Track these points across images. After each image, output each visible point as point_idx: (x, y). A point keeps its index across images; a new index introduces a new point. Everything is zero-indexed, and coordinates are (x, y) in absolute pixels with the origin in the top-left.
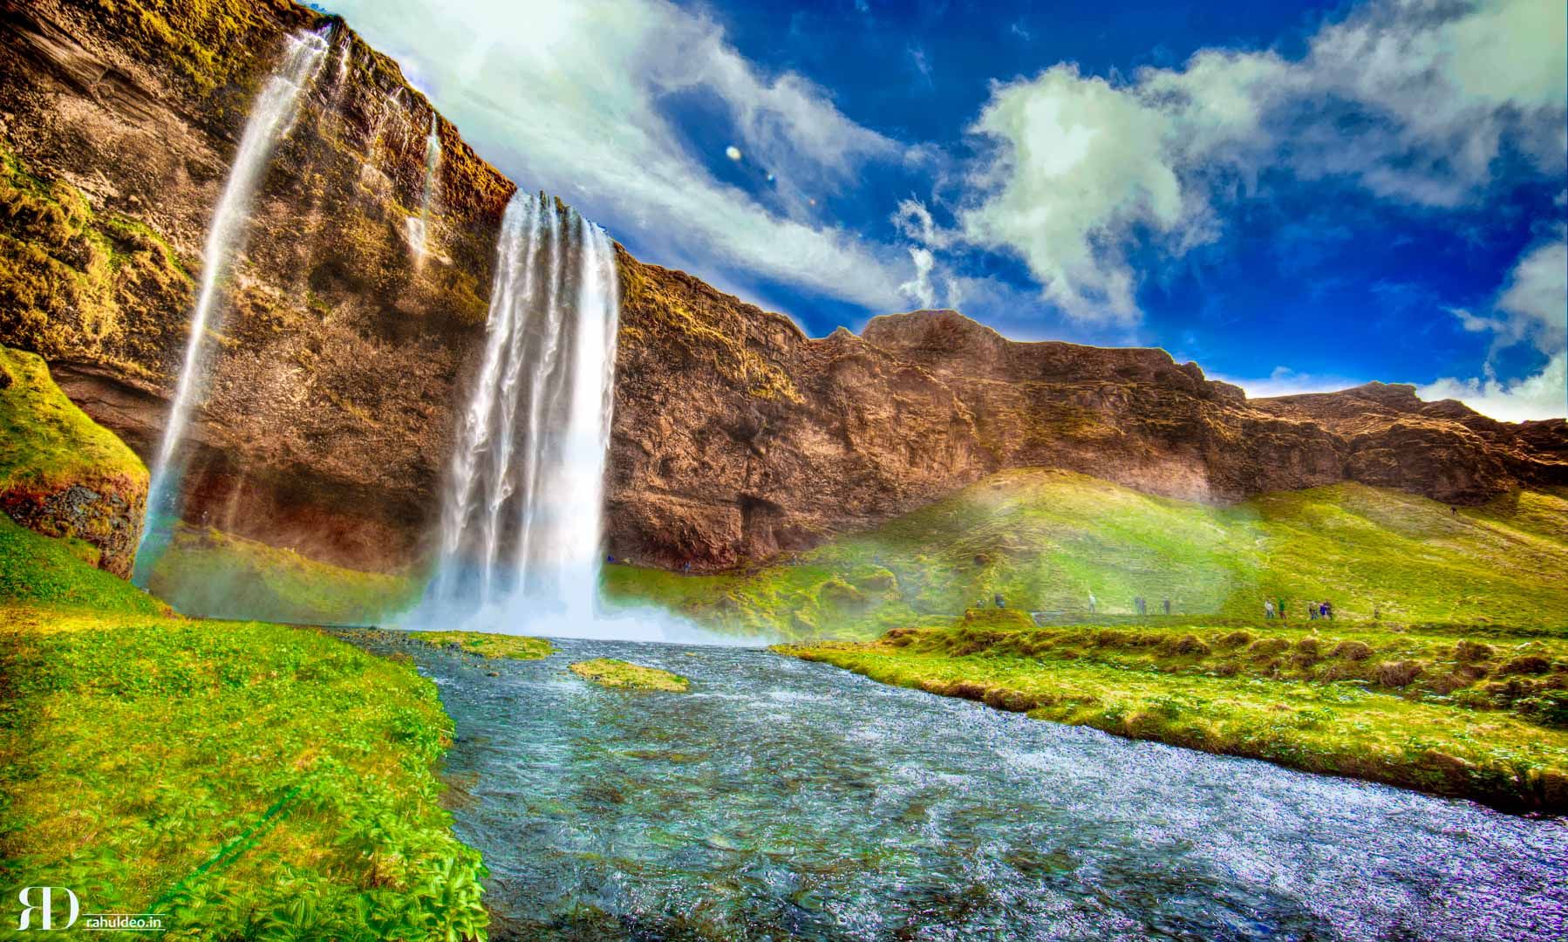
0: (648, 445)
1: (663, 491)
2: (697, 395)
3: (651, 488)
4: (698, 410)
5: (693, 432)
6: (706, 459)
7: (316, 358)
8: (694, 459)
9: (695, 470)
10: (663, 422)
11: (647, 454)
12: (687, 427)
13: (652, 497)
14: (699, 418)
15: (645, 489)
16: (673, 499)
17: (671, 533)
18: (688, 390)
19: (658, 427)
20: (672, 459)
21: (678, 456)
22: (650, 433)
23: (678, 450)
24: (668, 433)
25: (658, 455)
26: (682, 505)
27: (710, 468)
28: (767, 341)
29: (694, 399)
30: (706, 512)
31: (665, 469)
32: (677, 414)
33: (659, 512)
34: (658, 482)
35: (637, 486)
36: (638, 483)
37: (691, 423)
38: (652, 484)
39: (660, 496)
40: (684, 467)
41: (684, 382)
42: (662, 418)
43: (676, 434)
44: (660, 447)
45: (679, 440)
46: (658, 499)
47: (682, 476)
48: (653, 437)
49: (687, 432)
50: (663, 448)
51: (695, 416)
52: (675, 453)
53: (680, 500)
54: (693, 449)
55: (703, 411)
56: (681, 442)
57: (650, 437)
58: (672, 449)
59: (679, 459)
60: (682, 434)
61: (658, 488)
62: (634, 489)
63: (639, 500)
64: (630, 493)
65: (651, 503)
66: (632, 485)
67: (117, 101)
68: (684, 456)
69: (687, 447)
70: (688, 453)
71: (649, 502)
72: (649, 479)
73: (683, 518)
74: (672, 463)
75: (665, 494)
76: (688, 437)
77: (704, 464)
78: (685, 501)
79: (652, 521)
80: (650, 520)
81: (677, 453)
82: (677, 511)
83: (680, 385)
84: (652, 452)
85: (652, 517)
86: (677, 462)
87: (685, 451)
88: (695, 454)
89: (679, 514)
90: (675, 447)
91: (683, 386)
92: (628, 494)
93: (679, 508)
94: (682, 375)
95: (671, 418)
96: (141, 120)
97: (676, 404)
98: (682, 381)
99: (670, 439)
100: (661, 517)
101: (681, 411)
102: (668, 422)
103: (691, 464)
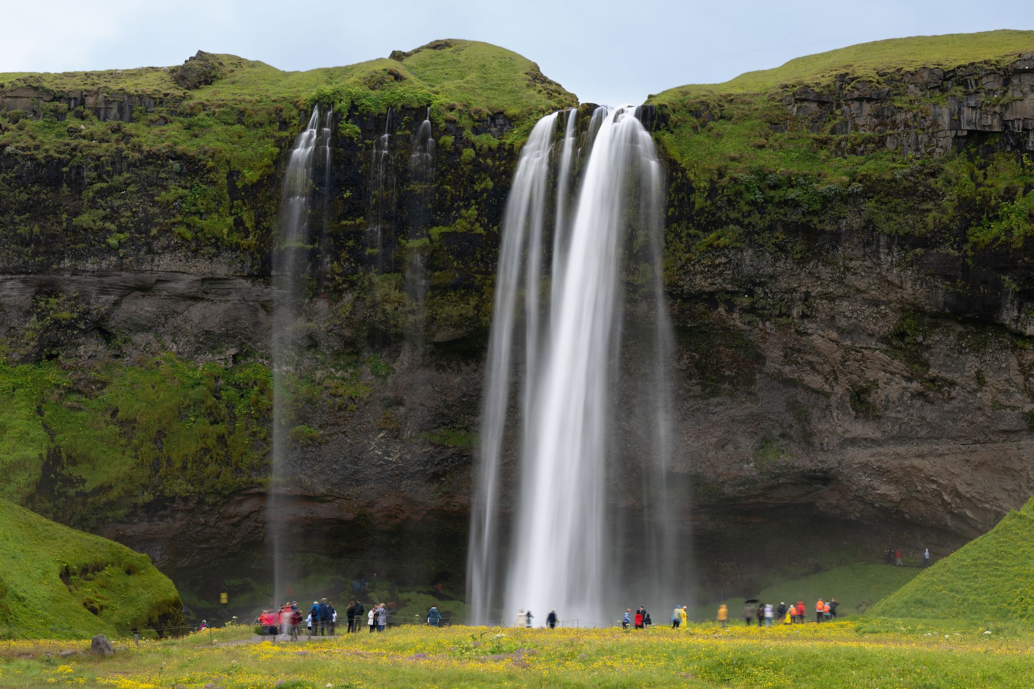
0: (815, 381)
1: (875, 442)
3: (851, 442)
4: (875, 303)
5: (884, 340)
6: (933, 372)
8: (909, 379)
9: (920, 395)
10: (818, 341)
12: (871, 335)
13: (858, 455)
14: (884, 316)
15: (842, 446)
16: (901, 449)
17: (926, 502)
18: (841, 281)
20: (866, 391)
21: (875, 383)
22: (810, 363)
23: (870, 375)
24: (838, 355)
25: (839, 390)
26: (921, 456)
27: (952, 384)
28: (1005, 124)
29: (858, 291)
30: (975, 458)
32: (843, 323)
33: (882, 472)
34: (861, 429)
35: (825, 445)
36: (826, 439)
37: (872, 327)
38: (847, 436)
39: (874, 451)
40: (894, 396)
41: (828, 273)
42: (815, 336)
43: (853, 352)
44: (836, 379)
45: (864, 359)
46: (873, 456)
47: (899, 412)
48: (819, 367)
49: (873, 343)
50: (842, 379)
51: (874, 315)
52: (867, 381)
53: (914, 449)
54: (898, 364)
55: (884, 303)
56: (868, 361)
57: (813, 368)
58: (858, 376)
59: (878, 388)
60: (865, 348)
61: (865, 439)
62: (822, 450)
63: (839, 463)
64: (821, 457)
65: (860, 463)
66: (817, 444)
67: (213, 291)
68: (886, 380)
69: (883, 366)
70: (892, 373)
71: (856, 464)
72: (839, 430)
73: (931, 476)
74: (870, 396)
75: (880, 445)
76: (876, 349)
77: (933, 381)
78: (925, 448)
79: (878, 490)
80: (874, 489)
81: (872, 379)
82: (914, 467)
83: (824, 279)
84: (827, 388)
85: (876, 483)
86: (877, 393)
87: (884, 371)
88: (907, 372)
89: (921, 470)
90: (863, 371)
91: (830, 279)
92: (819, 458)
93: (917, 462)
94: (820, 264)
95: (830, 332)
96: (228, 294)
97: (832, 309)
98: (825, 272)
99: (847, 363)
100: (893, 481)
101: (845, 317)
102: (831, 340)
103: (905, 388)
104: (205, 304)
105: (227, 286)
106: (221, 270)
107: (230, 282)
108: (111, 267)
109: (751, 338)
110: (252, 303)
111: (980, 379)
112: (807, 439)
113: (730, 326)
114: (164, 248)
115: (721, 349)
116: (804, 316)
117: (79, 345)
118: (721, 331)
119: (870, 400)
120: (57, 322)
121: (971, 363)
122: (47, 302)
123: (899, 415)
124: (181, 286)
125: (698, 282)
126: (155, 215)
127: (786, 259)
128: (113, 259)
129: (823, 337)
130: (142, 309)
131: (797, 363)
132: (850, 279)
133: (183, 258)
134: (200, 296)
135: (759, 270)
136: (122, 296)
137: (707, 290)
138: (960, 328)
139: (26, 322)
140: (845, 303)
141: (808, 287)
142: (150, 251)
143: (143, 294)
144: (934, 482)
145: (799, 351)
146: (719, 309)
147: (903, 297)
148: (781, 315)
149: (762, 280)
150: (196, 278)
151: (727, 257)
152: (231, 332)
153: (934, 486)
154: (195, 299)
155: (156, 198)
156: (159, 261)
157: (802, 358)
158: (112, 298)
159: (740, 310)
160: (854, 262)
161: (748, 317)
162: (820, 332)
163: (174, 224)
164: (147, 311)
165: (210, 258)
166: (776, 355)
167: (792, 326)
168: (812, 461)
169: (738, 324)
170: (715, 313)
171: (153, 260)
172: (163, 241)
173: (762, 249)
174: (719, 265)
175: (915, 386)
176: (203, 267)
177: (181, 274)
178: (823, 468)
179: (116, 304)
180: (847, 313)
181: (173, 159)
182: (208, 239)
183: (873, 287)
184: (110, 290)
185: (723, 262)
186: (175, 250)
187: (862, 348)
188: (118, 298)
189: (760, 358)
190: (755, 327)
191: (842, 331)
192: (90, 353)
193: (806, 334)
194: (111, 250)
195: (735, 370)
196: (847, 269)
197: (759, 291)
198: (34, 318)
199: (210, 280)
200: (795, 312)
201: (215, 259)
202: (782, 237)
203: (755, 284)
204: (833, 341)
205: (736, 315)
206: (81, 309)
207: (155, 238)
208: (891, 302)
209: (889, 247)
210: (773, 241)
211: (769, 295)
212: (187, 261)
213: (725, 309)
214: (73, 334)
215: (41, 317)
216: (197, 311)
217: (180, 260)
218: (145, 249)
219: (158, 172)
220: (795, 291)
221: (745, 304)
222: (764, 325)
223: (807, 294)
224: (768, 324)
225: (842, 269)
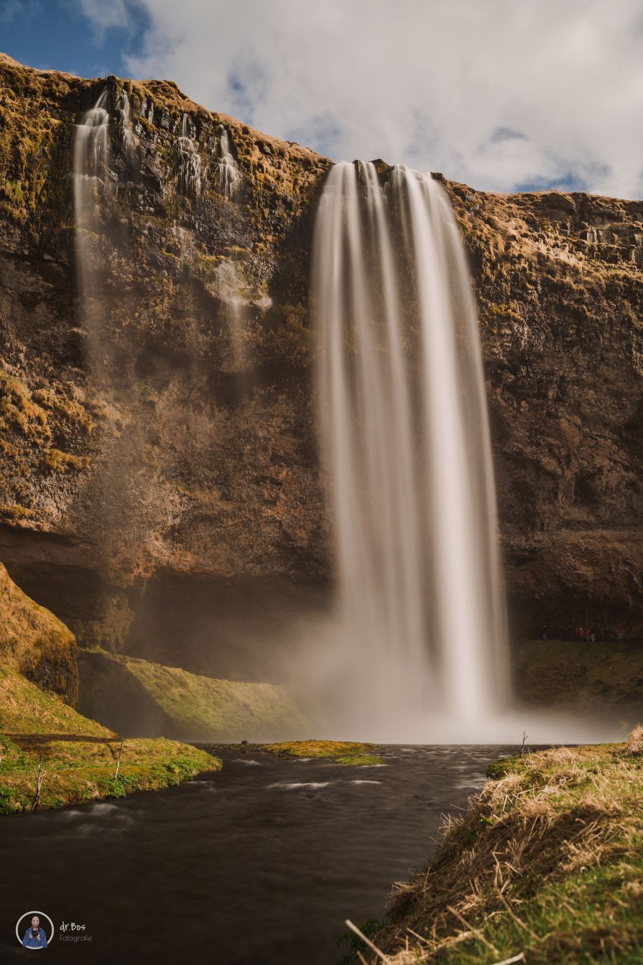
0: (549, 463)
1: (588, 526)
2: (611, 374)
3: (567, 524)
4: (617, 395)
5: (616, 430)
7: (157, 450)
8: (627, 469)
9: (632, 485)
10: (564, 424)
11: (552, 475)
12: (606, 425)
13: (570, 537)
14: (622, 408)
15: (559, 527)
16: (607, 533)
17: (613, 584)
18: (594, 370)
19: (559, 434)
20: (592, 476)
21: (600, 470)
22: (550, 446)
23: (598, 461)
24: (577, 440)
25: (569, 474)
26: (621, 541)
29: (606, 381)
31: (586, 491)
32: (587, 410)
33: (588, 556)
34: (578, 514)
35: (546, 525)
36: (547, 520)
37: (611, 416)
38: (567, 517)
39: (584, 533)
40: (613, 484)
41: (585, 360)
42: (562, 420)
43: (589, 439)
44: (568, 463)
45: (597, 446)
46: (583, 538)
47: (613, 498)
48: (556, 450)
49: (607, 433)
50: (574, 462)
51: (614, 406)
52: (594, 467)
53: (617, 533)
54: (622, 455)
55: (625, 395)
56: (600, 448)
57: (551, 451)
58: (588, 462)
59: (602, 474)
60: (600, 437)
61: (579, 522)
62: (542, 529)
63: (553, 543)
64: (539, 536)
65: (572, 544)
66: (539, 524)
68: (609, 468)
69: (611, 454)
70: (615, 462)
71: (567, 544)
72: (561, 512)
73: (628, 559)
74: (593, 481)
75: (591, 529)
76: (609, 438)
78: (625, 533)
79: (578, 570)
80: (575, 569)
81: (598, 466)
82: (615, 550)
83: (580, 366)
84: (558, 471)
85: (577, 564)
86: (600, 479)
87: (610, 459)
88: (628, 462)
89: (619, 553)
90: (593, 457)
91: (586, 367)
92: (536, 538)
93: (617, 545)
94: (581, 350)
95: (576, 417)
97: (579, 395)
98: (582, 360)
99: (582, 449)
100: (593, 562)
101: (590, 404)
102: (575, 424)
103: (623, 477)
112: (529, 520)
116: (557, 400)
119: (593, 485)
123: (613, 502)
127: (555, 341)
129: (569, 421)
131: (538, 444)
132: (603, 369)
135: (532, 348)
140: (591, 392)
141: (565, 372)
144: (627, 564)
145: (543, 433)
148: (535, 396)
149: (530, 358)
151: (510, 329)
153: (627, 569)
157: (544, 440)
162: (567, 416)
166: (521, 435)
167: (545, 408)
168: (528, 540)
174: (502, 336)
175: (631, 476)
178: (536, 548)
180: (593, 401)
183: (621, 379)
185: (507, 333)
187: (597, 435)
190: (511, 405)
191: (584, 418)
193: (555, 417)
196: (603, 359)
197: (523, 370)
200: (550, 394)
202: (556, 319)
203: (523, 362)
204: (576, 426)
205: (498, 390)
208: (632, 395)
210: (549, 321)
211: (531, 375)
220: (553, 374)
221: (510, 380)
222: (519, 404)
223: (563, 378)
224: (523, 403)
225: (599, 358)
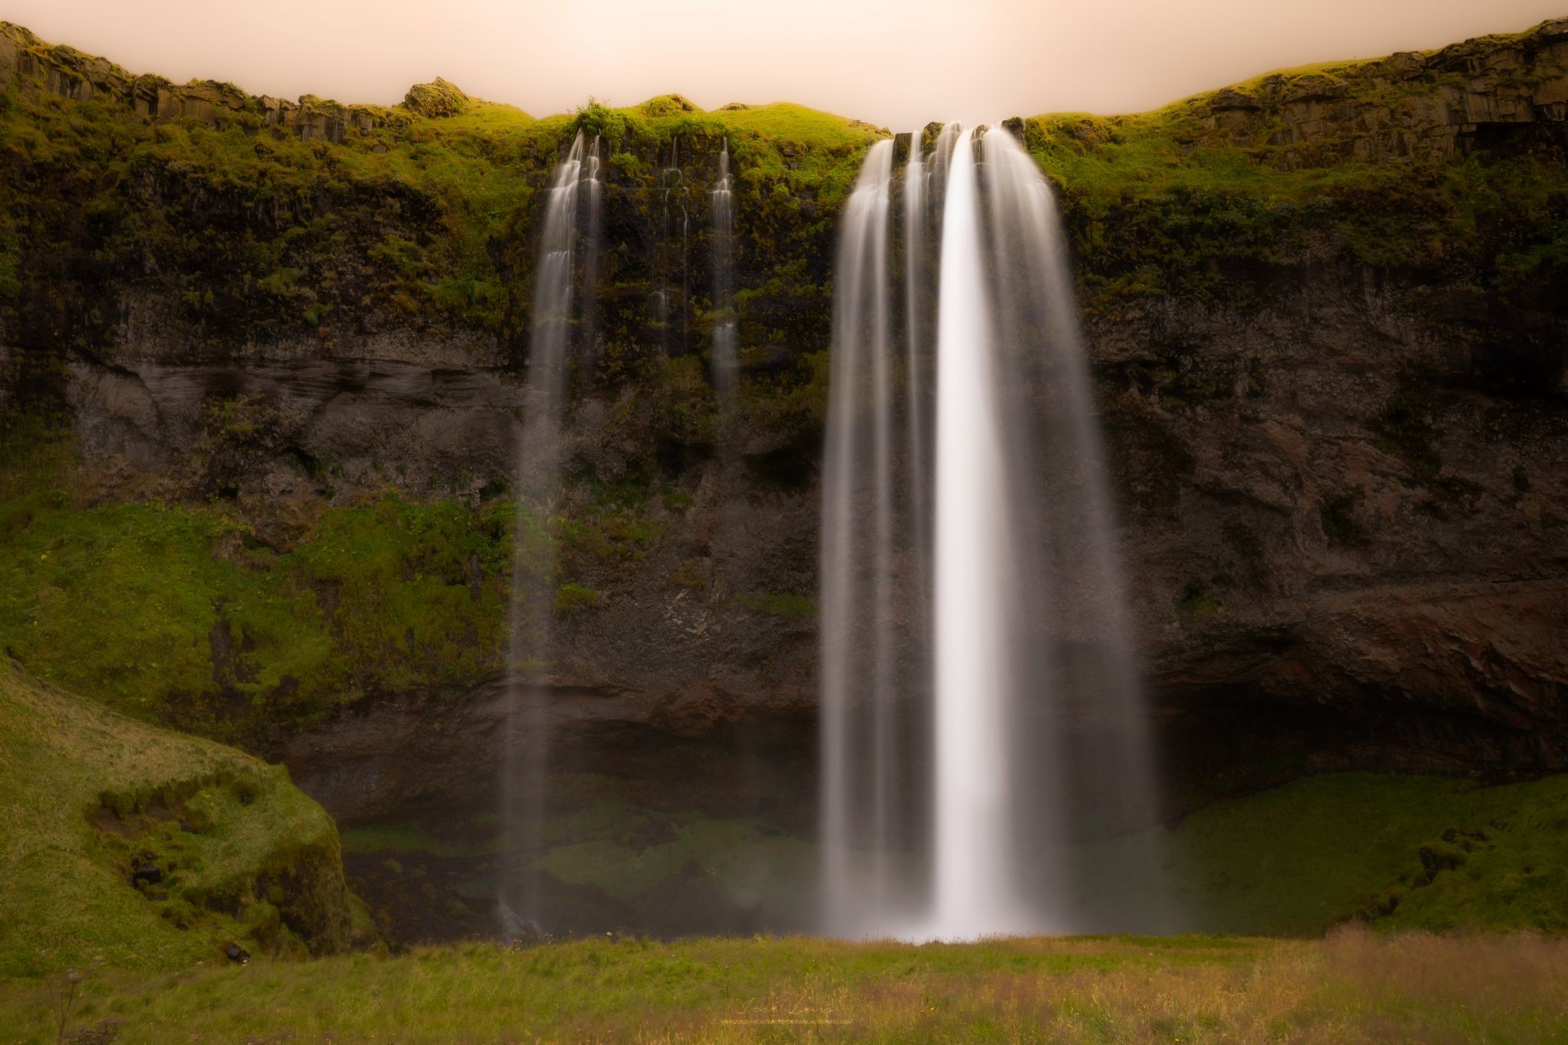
0: (1268, 491)
1: (1361, 581)
3: (1328, 582)
4: (1357, 369)
5: (1372, 424)
6: (1446, 471)
8: (1410, 483)
9: (1428, 507)
10: (1274, 430)
12: (1351, 419)
13: (1333, 602)
14: (1371, 387)
15: (1311, 589)
16: (1400, 591)
17: (1440, 673)
18: (1305, 339)
20: (1346, 503)
21: (1359, 491)
22: (1261, 465)
23: (1352, 478)
24: (1303, 450)
25: (1305, 504)
26: (1433, 601)
27: (1476, 489)
29: (1332, 352)
30: (1517, 602)
32: (1309, 401)
33: (1374, 628)
34: (1338, 562)
35: (1286, 588)
36: (1288, 579)
37: (1354, 405)
38: (1319, 572)
39: (1359, 594)
40: (1389, 509)
41: (1286, 328)
42: (1269, 424)
43: (1326, 445)
44: (1300, 486)
45: (1341, 455)
46: (1358, 602)
47: (1396, 533)
48: (1274, 471)
49: (1354, 430)
50: (1309, 486)
51: (1356, 388)
52: (1347, 488)
53: (1421, 590)
54: (1393, 461)
55: (1372, 368)
56: (1349, 457)
57: (1266, 473)
58: (1334, 481)
59: (1365, 497)
60: (1344, 439)
61: (1346, 577)
62: (1282, 595)
63: (1308, 615)
64: (1282, 604)
65: (1340, 614)
66: (1274, 587)
67: (450, 393)
68: (1375, 486)
69: (1371, 463)
70: (1384, 475)
71: (1333, 615)
72: (1307, 564)
73: (1451, 631)
74: (1352, 511)
75: (1369, 586)
76: (1360, 439)
77: (1446, 484)
78: (1437, 588)
79: (1366, 654)
80: (1361, 653)
81: (1354, 485)
82: (1422, 618)
83: (1280, 338)
84: (1287, 501)
85: (1362, 645)
86: (1362, 505)
87: (1372, 472)
88: (1408, 472)
89: (1433, 623)
90: (1340, 472)
91: (1289, 337)
92: (1278, 609)
93: (1426, 610)
94: (1274, 315)
95: (1291, 416)
96: (470, 398)
97: (1292, 381)
98: (1280, 326)
99: (1317, 462)
100: (1389, 640)
101: (1313, 392)
102: (1292, 427)
103: (1404, 497)
104: (439, 412)
105: (468, 385)
106: (458, 360)
107: (470, 378)
108: (309, 354)
109: (1176, 431)
110: (502, 411)
111: (1520, 482)
112: (1259, 582)
113: (1147, 414)
114: (379, 325)
115: (1132, 451)
116: (1252, 394)
117: (266, 473)
118: (1133, 423)
119: (1352, 516)
120: (233, 437)
121: (1506, 458)
122: (222, 408)
123: (1397, 539)
124: (403, 384)
125: (1103, 348)
126: (368, 278)
127: (1225, 311)
128: (312, 342)
129: (1281, 423)
130: (353, 420)
131: (1242, 466)
132: (1320, 335)
133: (405, 341)
134: (432, 400)
135: (1187, 327)
136: (326, 400)
137: (1116, 359)
138: (1488, 403)
139: (194, 440)
140: (1311, 373)
141: (1256, 351)
142: (361, 331)
143: (353, 396)
144: (1453, 639)
145: (1245, 448)
146: (1131, 390)
147: (1403, 357)
148: (1218, 395)
149: (1191, 343)
150: (424, 370)
151: (1142, 309)
152: (476, 454)
153: (1455, 647)
154: (423, 403)
155: (370, 252)
156: (373, 344)
157: (1249, 458)
158: (311, 402)
159: (1160, 389)
160: (1326, 310)
161: (1170, 402)
162: (1276, 416)
163: (392, 289)
164: (361, 423)
165: (443, 341)
166: (1211, 455)
167: (1235, 410)
168: (1265, 614)
169: (1159, 411)
170: (1126, 395)
171: (365, 344)
172: (379, 315)
173: (1190, 296)
174: (1131, 322)
175: (1420, 493)
176: (435, 354)
177: (403, 366)
178: (1282, 624)
179: (317, 411)
180: (1316, 387)
181: (393, 196)
182: (439, 311)
183: (1355, 345)
184: (308, 389)
185: (1138, 316)
186: (394, 329)
187: (1338, 438)
188: (318, 402)
189: (1187, 463)
190: (1180, 416)
191: (1309, 415)
192: (282, 487)
193: (1257, 420)
194: (308, 328)
195: (1151, 484)
196: (1315, 320)
197: (1187, 362)
198: (205, 434)
199: (444, 374)
200: (1239, 388)
201: (449, 342)
202: (1218, 278)
203: (1181, 351)
204: (1296, 429)
205: (1154, 398)
206: (267, 418)
207: (368, 310)
208: (1383, 366)
209: (1378, 286)
210: (1206, 284)
211: (1201, 366)
212: (412, 346)
213: (1139, 390)
214: (257, 457)
215: (214, 432)
216: (428, 424)
217: (402, 344)
218: (354, 327)
219: (372, 215)
220: (1238, 358)
221: (1167, 381)
222: (1193, 411)
223: (1255, 361)
224: (1199, 409)
225: (1307, 321)
